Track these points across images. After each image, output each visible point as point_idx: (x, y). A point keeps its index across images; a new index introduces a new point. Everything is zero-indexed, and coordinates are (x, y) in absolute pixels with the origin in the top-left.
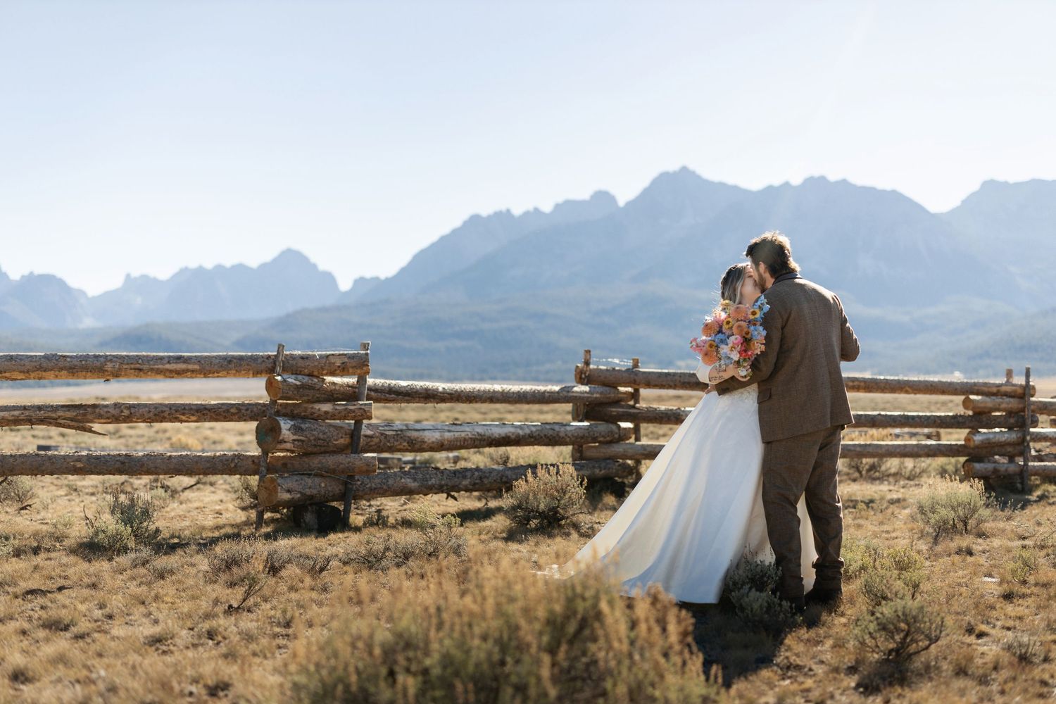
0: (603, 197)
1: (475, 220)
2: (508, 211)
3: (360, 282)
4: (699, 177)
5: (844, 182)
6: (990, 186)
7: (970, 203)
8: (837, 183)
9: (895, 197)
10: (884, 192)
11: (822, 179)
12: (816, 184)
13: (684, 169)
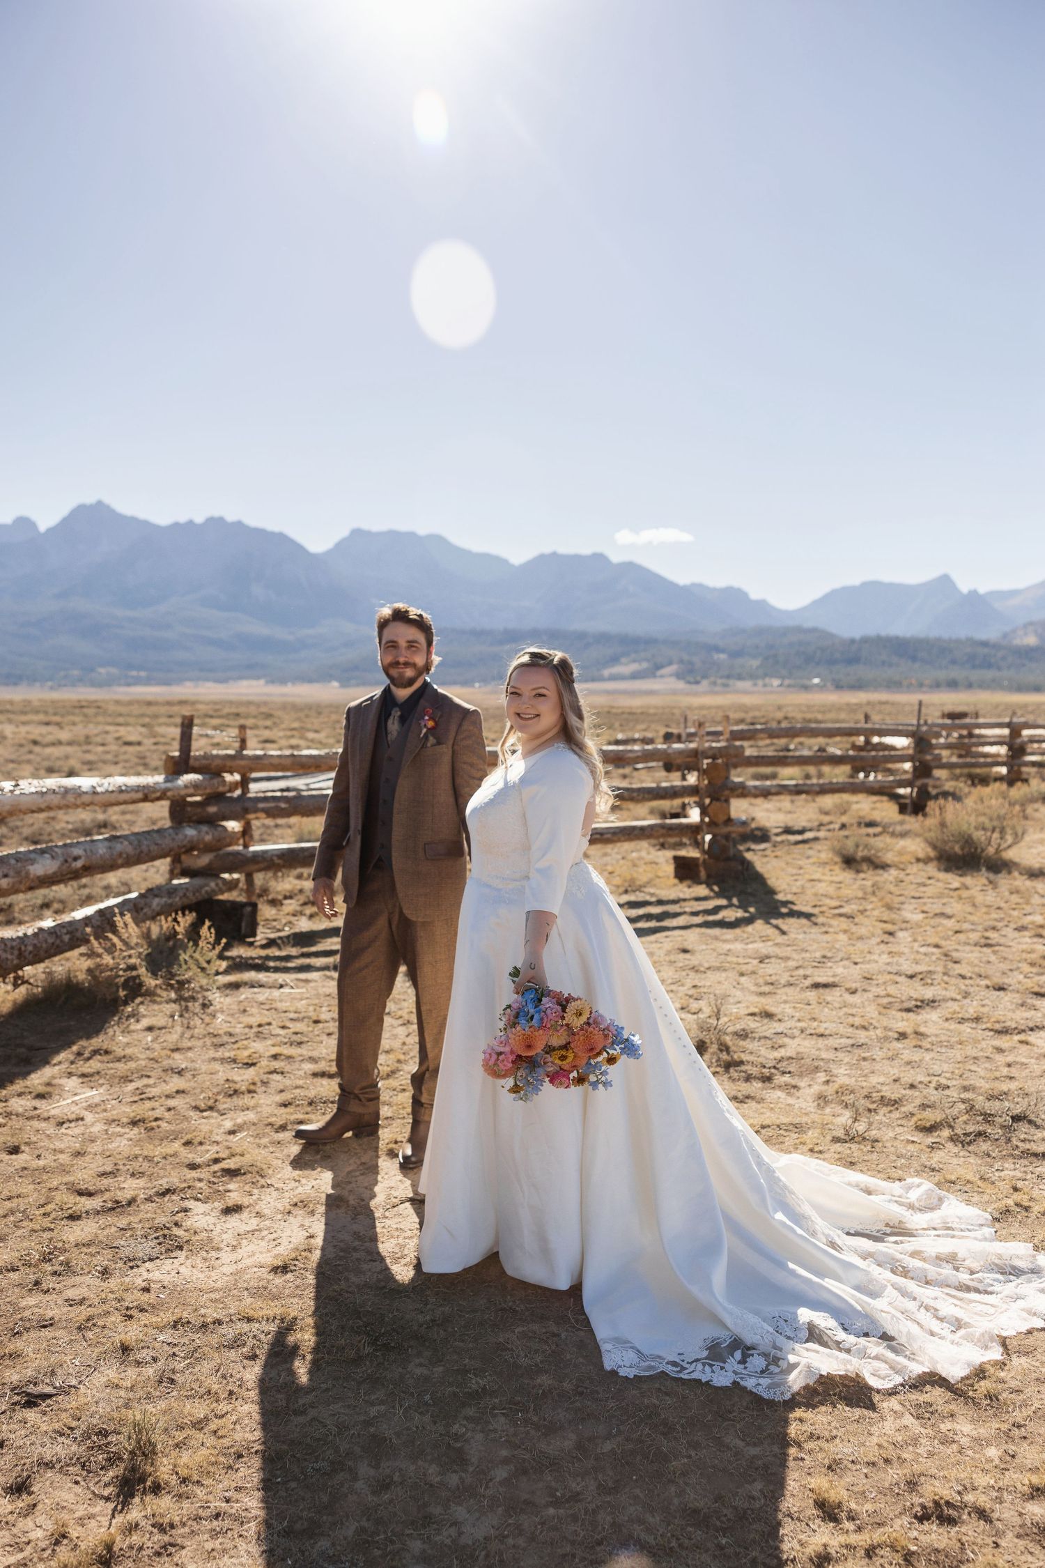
0: (23, 523)
4: (113, 511)
5: (239, 524)
6: (357, 533)
7: (340, 546)
8: (233, 524)
9: (282, 538)
10: (273, 534)
11: (221, 520)
12: (215, 523)
13: (100, 503)
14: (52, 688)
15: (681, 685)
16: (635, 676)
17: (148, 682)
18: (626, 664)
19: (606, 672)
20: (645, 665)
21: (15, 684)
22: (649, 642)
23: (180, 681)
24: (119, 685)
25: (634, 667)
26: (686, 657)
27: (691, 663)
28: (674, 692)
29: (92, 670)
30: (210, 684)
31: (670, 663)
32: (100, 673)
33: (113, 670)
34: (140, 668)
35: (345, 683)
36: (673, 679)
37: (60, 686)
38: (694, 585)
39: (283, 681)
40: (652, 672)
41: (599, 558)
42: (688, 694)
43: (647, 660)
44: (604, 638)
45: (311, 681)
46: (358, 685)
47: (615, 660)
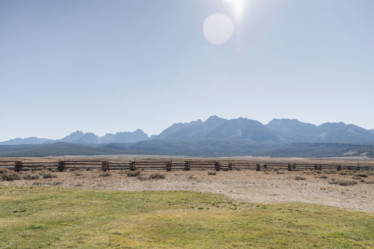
0: (199, 121)
1: (175, 125)
2: (181, 123)
3: (152, 136)
4: (218, 117)
7: (271, 123)
8: (245, 119)
9: (256, 121)
11: (242, 118)
13: (215, 116)
14: (204, 157)
15: (368, 158)
16: (353, 155)
17: (225, 156)
18: (351, 152)
19: (344, 154)
20: (356, 152)
21: (197, 156)
22: (358, 146)
23: (232, 156)
24: (219, 156)
25: (353, 153)
26: (369, 150)
27: (371, 152)
28: (365, 160)
29: (213, 153)
30: (239, 156)
31: (364, 152)
32: (214, 154)
33: (218, 153)
34: (223, 153)
35: (272, 156)
36: (365, 156)
37: (206, 156)
38: (371, 130)
39: (256, 156)
40: (359, 154)
41: (342, 124)
42: (369, 160)
43: (357, 151)
44: (343, 145)
45: (263, 156)
46: (275, 157)
47: (347, 151)
